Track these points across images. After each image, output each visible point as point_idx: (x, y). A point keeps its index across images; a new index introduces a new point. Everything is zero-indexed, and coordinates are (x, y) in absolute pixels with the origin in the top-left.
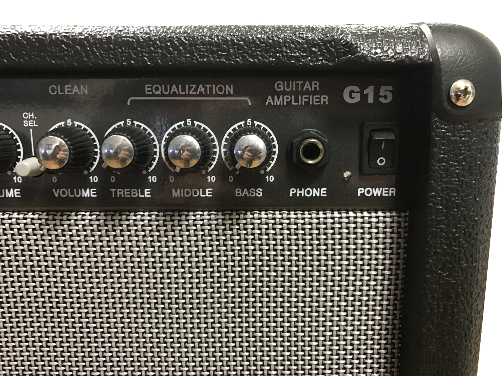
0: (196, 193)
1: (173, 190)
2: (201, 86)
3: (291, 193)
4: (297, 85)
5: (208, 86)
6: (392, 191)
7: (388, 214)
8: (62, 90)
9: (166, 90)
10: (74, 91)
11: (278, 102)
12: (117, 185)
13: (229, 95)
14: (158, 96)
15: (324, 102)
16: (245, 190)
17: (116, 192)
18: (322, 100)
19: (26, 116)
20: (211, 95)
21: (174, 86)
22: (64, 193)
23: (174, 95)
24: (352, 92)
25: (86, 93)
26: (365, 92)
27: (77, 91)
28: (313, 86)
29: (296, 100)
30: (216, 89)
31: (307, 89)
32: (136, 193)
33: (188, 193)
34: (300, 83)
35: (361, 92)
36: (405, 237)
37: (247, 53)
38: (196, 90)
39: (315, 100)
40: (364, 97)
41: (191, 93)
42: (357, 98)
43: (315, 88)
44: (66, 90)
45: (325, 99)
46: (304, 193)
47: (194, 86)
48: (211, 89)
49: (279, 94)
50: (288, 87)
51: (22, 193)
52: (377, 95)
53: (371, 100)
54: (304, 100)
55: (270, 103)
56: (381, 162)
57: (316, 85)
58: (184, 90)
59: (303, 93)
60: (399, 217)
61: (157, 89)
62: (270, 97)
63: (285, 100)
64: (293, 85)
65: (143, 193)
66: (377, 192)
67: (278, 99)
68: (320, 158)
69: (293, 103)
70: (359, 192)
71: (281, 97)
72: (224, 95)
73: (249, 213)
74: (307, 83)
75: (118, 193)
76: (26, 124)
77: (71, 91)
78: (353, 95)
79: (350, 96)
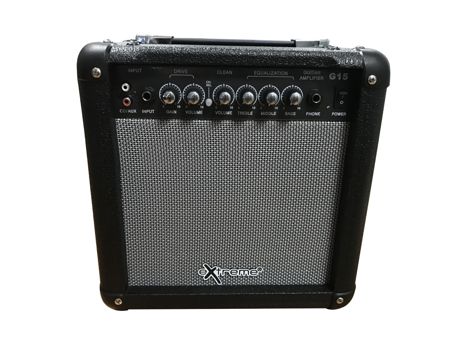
0: (270, 113)
1: (261, 112)
2: (275, 72)
3: (307, 114)
4: (312, 72)
5: (278, 72)
6: (345, 114)
7: (343, 123)
8: (222, 72)
9: (262, 73)
10: (227, 73)
11: (304, 78)
12: (240, 110)
13: (286, 76)
14: (259, 75)
15: (322, 79)
16: (289, 113)
17: (239, 113)
18: (321, 78)
19: (207, 82)
20: (279, 75)
21: (265, 72)
22: (219, 113)
23: (265, 75)
24: (333, 75)
25: (231, 73)
26: (338, 75)
27: (228, 73)
28: (318, 73)
29: (311, 78)
30: (281, 73)
31: (316, 74)
32: (247, 113)
33: (267, 113)
34: (313, 71)
35: (336, 75)
36: (348, 132)
37: (296, 62)
38: (273, 73)
39: (318, 78)
40: (337, 78)
41: (271, 74)
42: (334, 78)
43: (319, 73)
44: (224, 72)
45: (322, 78)
46: (311, 114)
47: (273, 72)
48: (279, 73)
49: (305, 76)
50: (308, 73)
51: (203, 112)
52: (342, 77)
53: (339, 79)
54: (314, 78)
55: (301, 79)
56: (342, 102)
57: (319, 72)
58: (269, 73)
59: (314, 75)
60: (346, 124)
61: (259, 73)
62: (301, 77)
63: (307, 78)
64: (311, 72)
65: (250, 113)
66: (339, 114)
67: (305, 77)
68: (319, 101)
69: (310, 79)
70: (332, 114)
71: (306, 77)
72: (284, 76)
73: (289, 122)
74: (316, 71)
75: (240, 113)
76: (207, 85)
77: (226, 73)
78: (333, 76)
79: (332, 77)
